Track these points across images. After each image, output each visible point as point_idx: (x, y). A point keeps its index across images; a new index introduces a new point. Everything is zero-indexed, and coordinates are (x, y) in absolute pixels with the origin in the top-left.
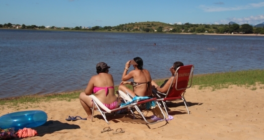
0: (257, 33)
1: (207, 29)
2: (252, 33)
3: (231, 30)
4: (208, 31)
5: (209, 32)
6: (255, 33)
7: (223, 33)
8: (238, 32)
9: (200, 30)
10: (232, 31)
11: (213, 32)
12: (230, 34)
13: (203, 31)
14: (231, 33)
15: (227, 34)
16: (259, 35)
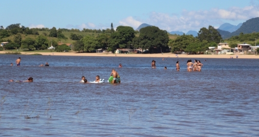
0: (177, 51)
1: (56, 39)
2: (166, 50)
3: (114, 42)
4: (55, 45)
5: (58, 49)
6: (174, 52)
7: (94, 52)
8: (132, 49)
9: (33, 43)
10: (117, 47)
11: (67, 49)
12: (111, 55)
13: (41, 45)
14: (113, 52)
15: (104, 54)
16: (184, 56)
